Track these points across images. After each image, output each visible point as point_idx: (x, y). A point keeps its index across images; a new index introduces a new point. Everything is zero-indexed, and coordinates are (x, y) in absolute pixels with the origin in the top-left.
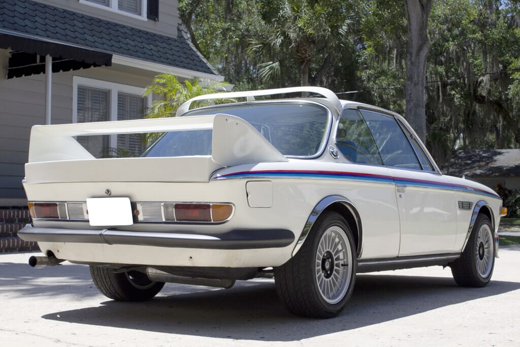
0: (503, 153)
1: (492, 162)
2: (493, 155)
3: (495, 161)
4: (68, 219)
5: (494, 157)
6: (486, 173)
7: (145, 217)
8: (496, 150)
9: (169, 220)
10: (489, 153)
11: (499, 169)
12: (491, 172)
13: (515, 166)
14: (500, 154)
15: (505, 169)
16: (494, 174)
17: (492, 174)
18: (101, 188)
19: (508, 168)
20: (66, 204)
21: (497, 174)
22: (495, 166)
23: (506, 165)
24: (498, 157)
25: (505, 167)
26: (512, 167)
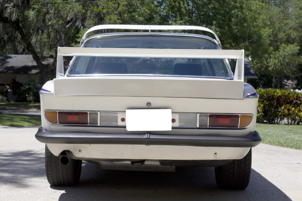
0: (12, 57)
1: (6, 63)
2: (5, 59)
3: (8, 62)
4: (99, 125)
5: (6, 60)
6: (3, 71)
7: (180, 124)
8: (7, 55)
9: (202, 126)
10: (2, 57)
11: (12, 68)
12: (6, 70)
13: (22, 66)
14: (10, 57)
15: (16, 68)
16: (9, 72)
17: (7, 71)
18: (143, 101)
19: (18, 68)
20: (99, 113)
21: (11, 72)
22: (9, 66)
23: (16, 66)
24: (9, 60)
25: (16, 67)
26: (21, 67)
